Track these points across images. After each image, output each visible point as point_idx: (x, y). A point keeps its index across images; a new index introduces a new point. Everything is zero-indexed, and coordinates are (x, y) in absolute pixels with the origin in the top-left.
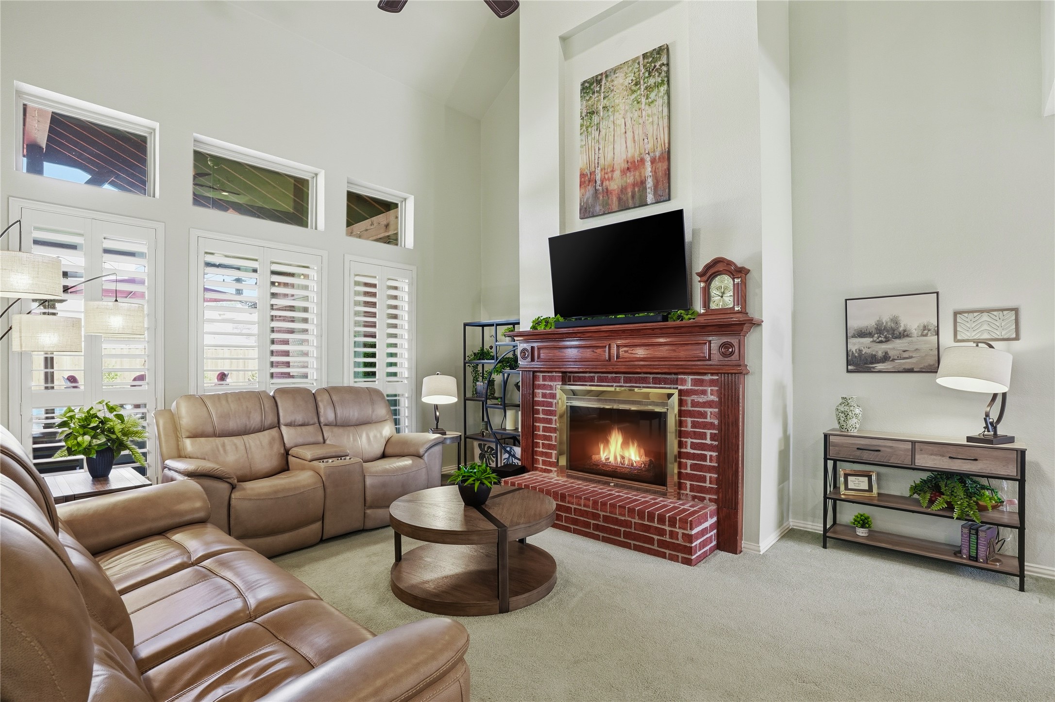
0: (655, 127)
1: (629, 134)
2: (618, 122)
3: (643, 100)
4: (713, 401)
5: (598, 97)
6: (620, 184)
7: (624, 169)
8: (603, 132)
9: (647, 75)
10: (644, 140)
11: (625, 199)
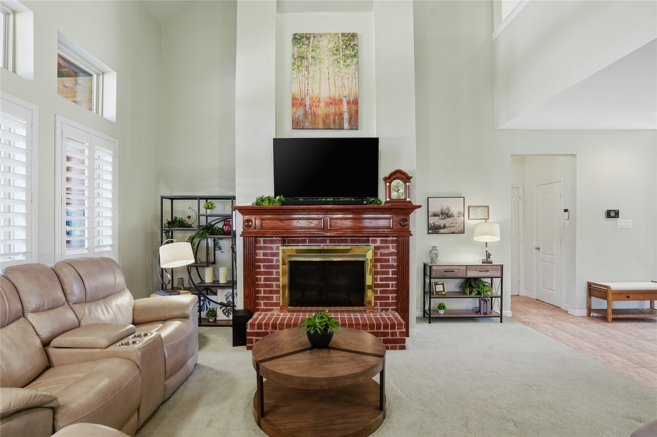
0: (350, 82)
1: (332, 81)
2: (323, 70)
3: (342, 62)
4: (393, 252)
5: (307, 48)
6: (325, 112)
7: (327, 102)
8: (311, 73)
9: (344, 47)
10: (342, 87)
11: (328, 122)
